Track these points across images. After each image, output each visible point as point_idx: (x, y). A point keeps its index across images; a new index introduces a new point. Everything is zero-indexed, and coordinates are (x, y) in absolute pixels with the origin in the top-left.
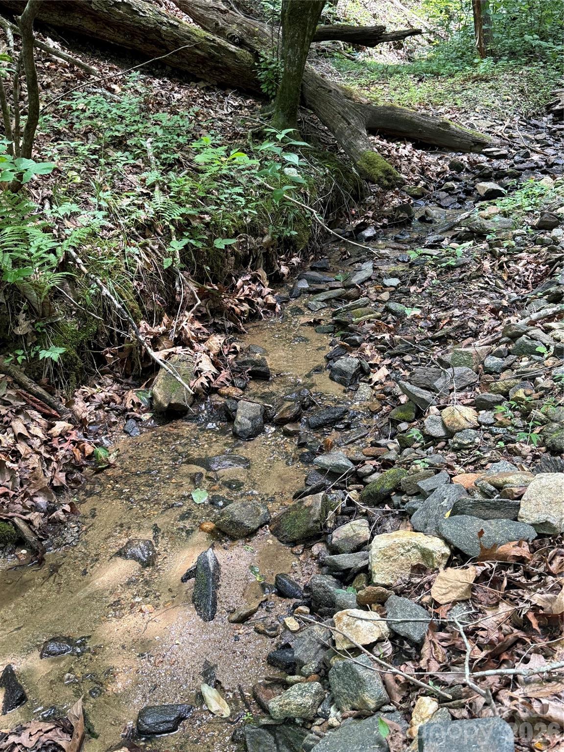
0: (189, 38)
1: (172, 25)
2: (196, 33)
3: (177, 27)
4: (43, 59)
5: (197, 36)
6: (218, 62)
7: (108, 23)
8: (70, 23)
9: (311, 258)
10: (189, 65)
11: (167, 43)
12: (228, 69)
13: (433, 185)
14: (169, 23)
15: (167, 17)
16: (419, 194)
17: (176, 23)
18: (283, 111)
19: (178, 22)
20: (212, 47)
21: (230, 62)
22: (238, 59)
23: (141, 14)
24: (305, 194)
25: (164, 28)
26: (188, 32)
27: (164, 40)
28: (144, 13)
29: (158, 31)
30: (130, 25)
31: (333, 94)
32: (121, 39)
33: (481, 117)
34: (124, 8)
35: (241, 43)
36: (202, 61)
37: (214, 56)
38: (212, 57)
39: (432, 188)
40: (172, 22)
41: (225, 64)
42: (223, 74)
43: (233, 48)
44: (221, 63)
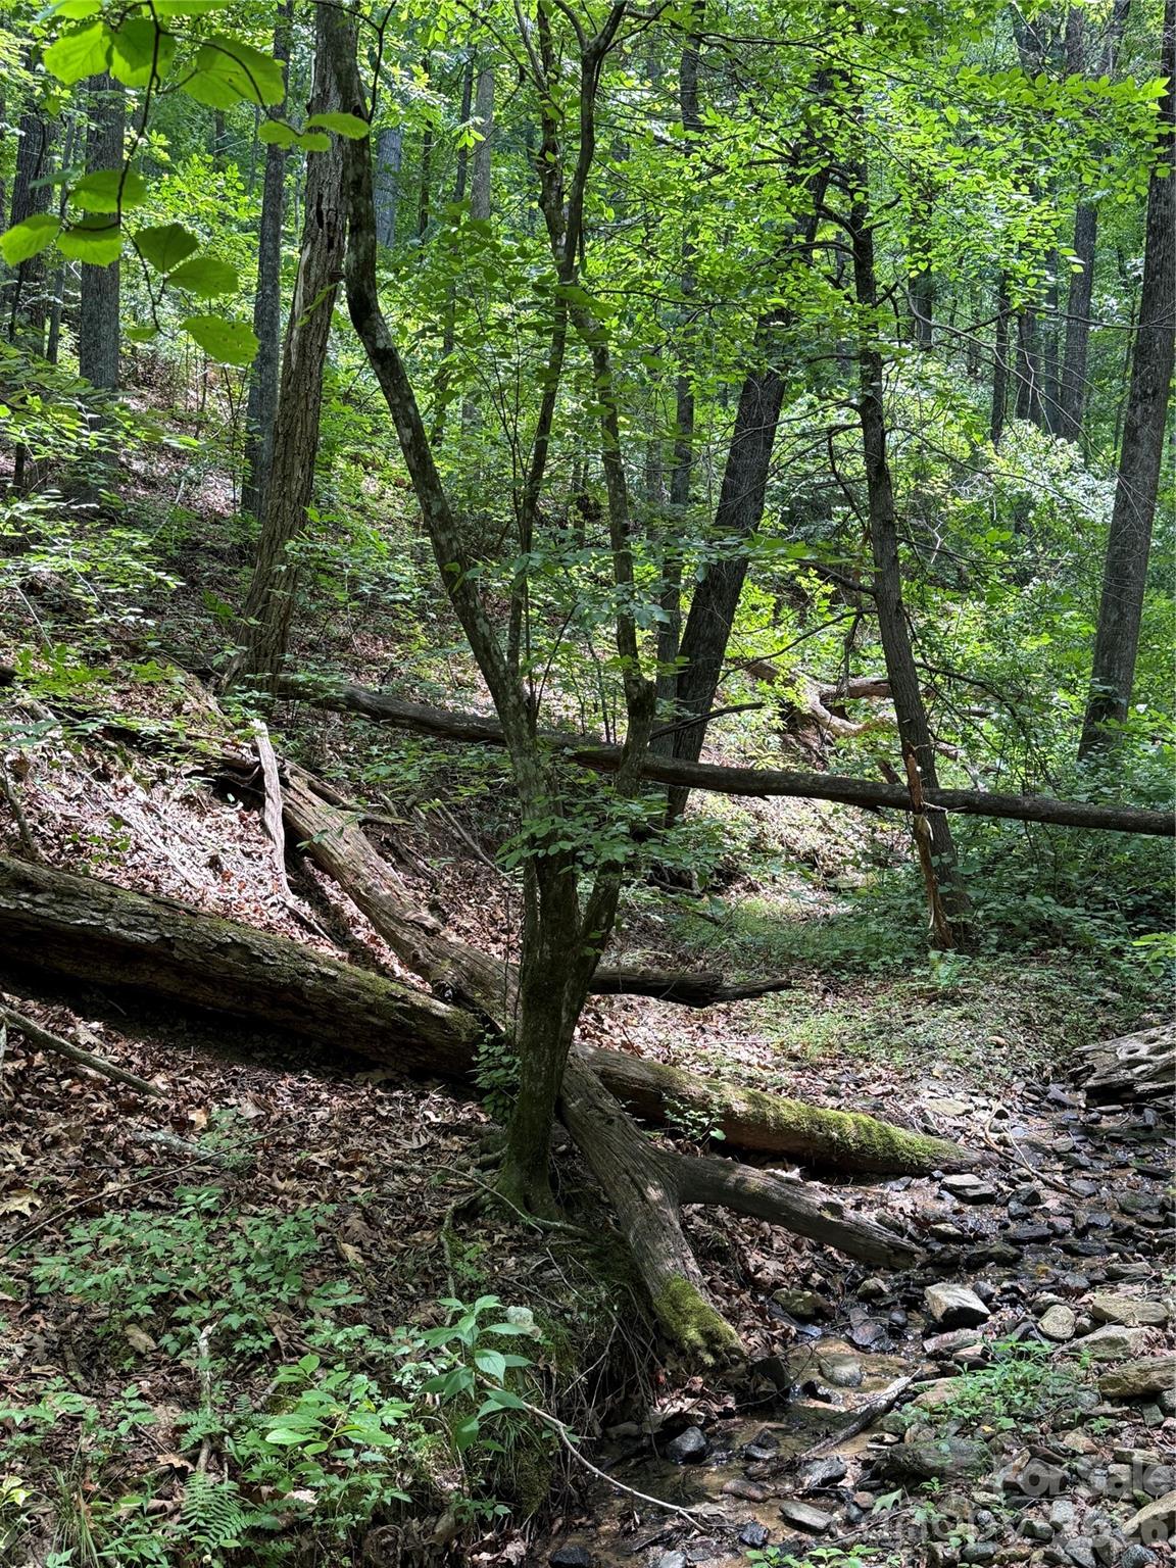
0: (355, 997)
1: (324, 976)
2: (370, 986)
3: (334, 979)
4: (60, 1073)
5: (371, 992)
6: (412, 1036)
7: (205, 978)
8: (132, 979)
9: (556, 1527)
10: (356, 1040)
11: (314, 1007)
12: (429, 1046)
13: (840, 1278)
14: (319, 972)
15: (316, 962)
16: (809, 1312)
17: (333, 972)
18: (519, 1160)
19: (338, 969)
20: (400, 1009)
21: (433, 1034)
22: (450, 1029)
23: (267, 961)
24: (548, 1373)
25: (309, 982)
26: (356, 986)
27: (306, 1002)
28: (273, 958)
29: (297, 989)
30: (245, 981)
31: (616, 1129)
32: (226, 1002)
33: (942, 1092)
34: (236, 953)
35: (459, 999)
36: (381, 1034)
37: (404, 1025)
38: (399, 1028)
39: (838, 1289)
40: (325, 970)
41: (425, 1038)
42: (420, 1054)
43: (441, 1008)
44: (417, 1036)
